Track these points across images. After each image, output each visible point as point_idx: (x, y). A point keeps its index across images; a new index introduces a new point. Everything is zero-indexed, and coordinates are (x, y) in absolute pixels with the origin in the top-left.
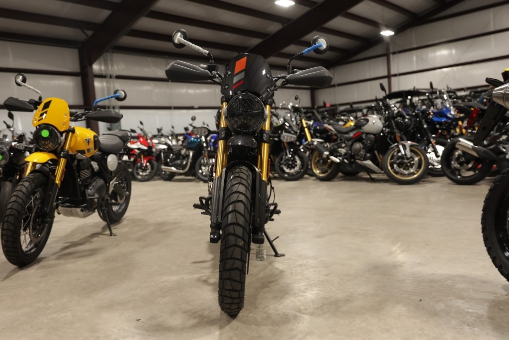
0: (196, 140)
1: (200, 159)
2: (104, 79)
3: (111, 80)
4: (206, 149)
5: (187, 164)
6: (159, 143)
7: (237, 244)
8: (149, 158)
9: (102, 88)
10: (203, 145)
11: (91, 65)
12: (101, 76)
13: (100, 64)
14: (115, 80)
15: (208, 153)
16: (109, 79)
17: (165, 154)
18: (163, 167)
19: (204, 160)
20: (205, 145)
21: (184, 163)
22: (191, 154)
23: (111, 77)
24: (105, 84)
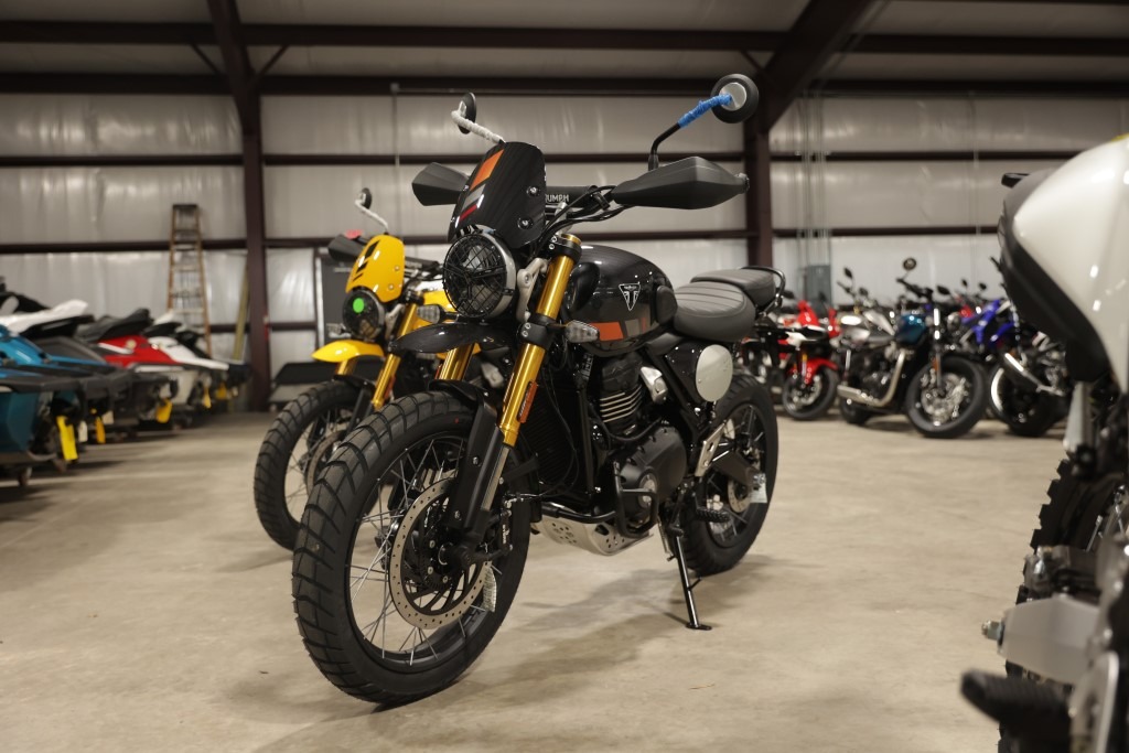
0: (919, 321)
1: (921, 373)
2: (798, 165)
3: (815, 166)
4: (937, 347)
5: (888, 383)
6: (861, 326)
7: (308, 547)
8: (820, 362)
9: (794, 186)
10: (932, 337)
11: (765, 131)
12: (790, 158)
13: (791, 127)
14: (824, 165)
15: (943, 358)
16: (808, 163)
17: (855, 356)
18: (843, 388)
19: (930, 378)
20: (937, 335)
21: (884, 381)
22: (901, 359)
23: (814, 158)
24: (800, 177)
